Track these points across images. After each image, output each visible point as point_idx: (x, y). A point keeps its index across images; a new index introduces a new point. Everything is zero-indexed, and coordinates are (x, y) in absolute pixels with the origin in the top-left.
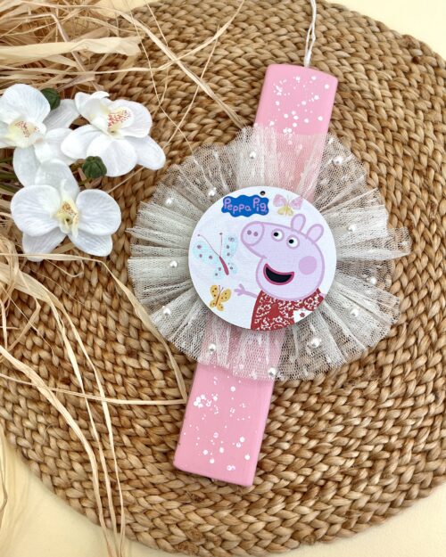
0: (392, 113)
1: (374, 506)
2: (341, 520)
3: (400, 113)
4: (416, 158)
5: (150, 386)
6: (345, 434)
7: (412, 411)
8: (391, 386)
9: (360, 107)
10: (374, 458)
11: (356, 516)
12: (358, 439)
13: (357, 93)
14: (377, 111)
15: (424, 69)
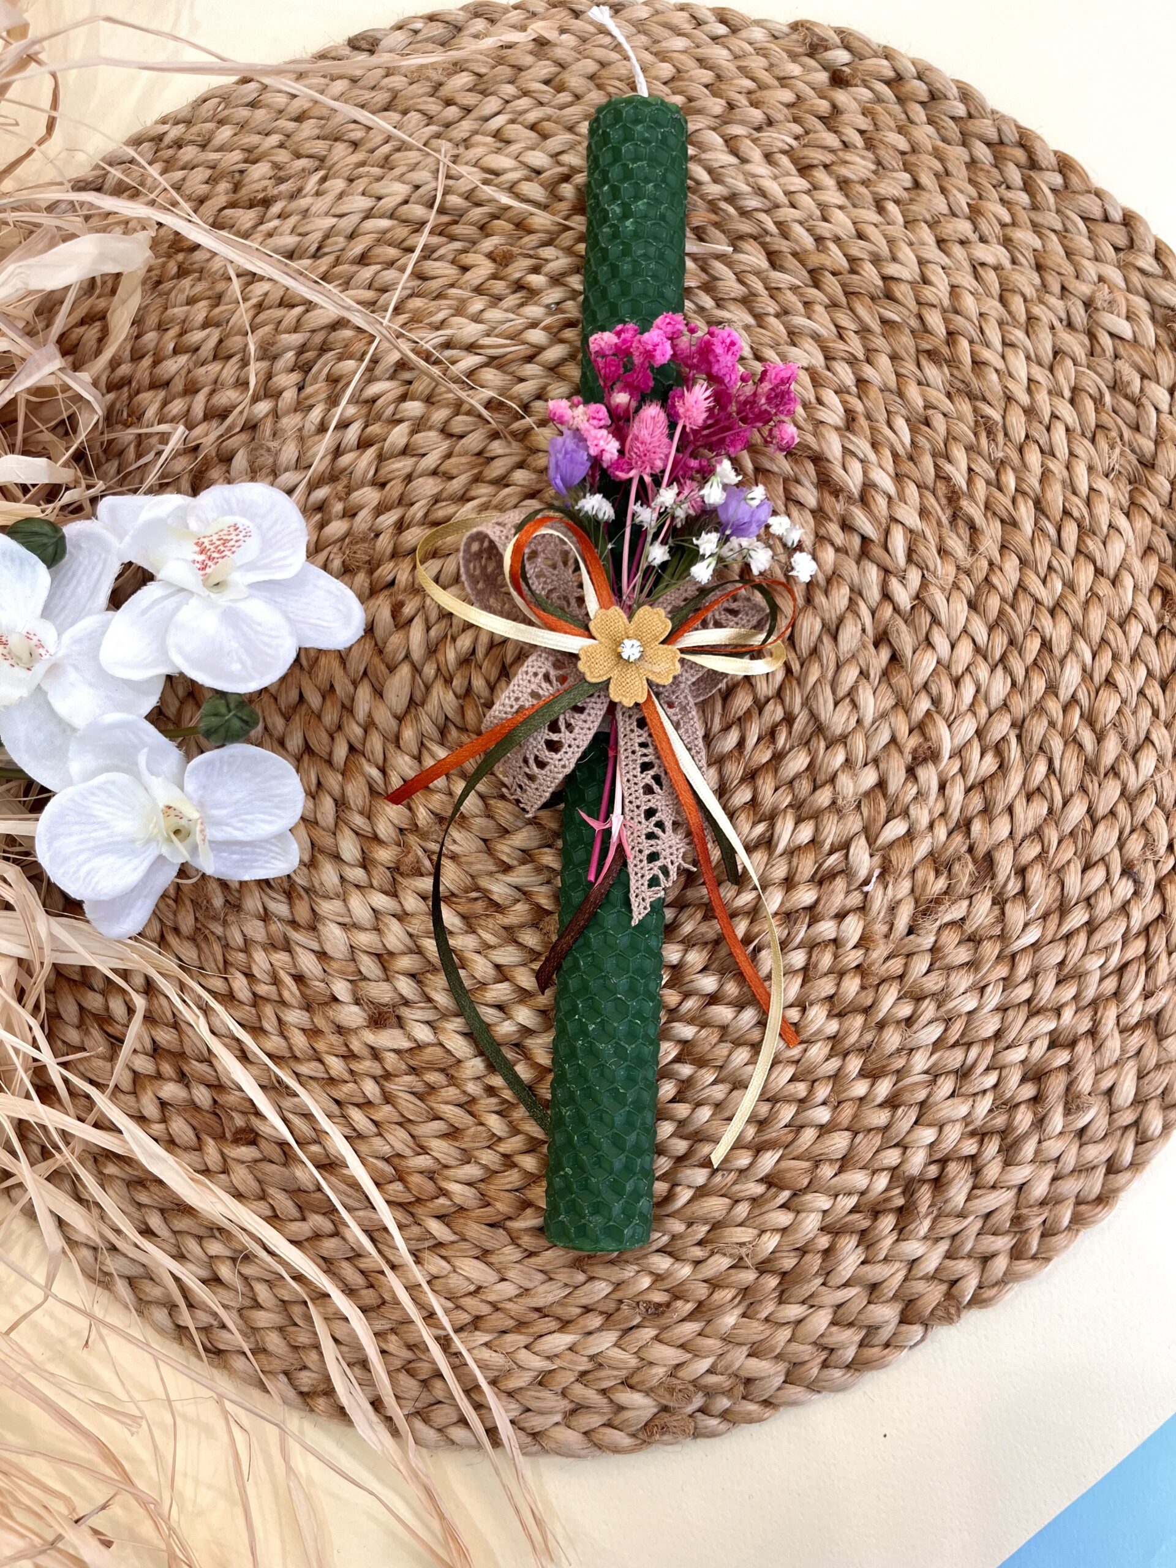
0: (824, 229)
1: (1070, 1187)
2: (1003, 1243)
3: (842, 223)
4: (914, 323)
5: (452, 1080)
6: (952, 1041)
7: (1090, 934)
8: (1023, 892)
9: (741, 238)
10: (1036, 1075)
11: (1035, 1222)
12: (985, 1041)
13: (723, 205)
14: (785, 235)
15: (865, 94)
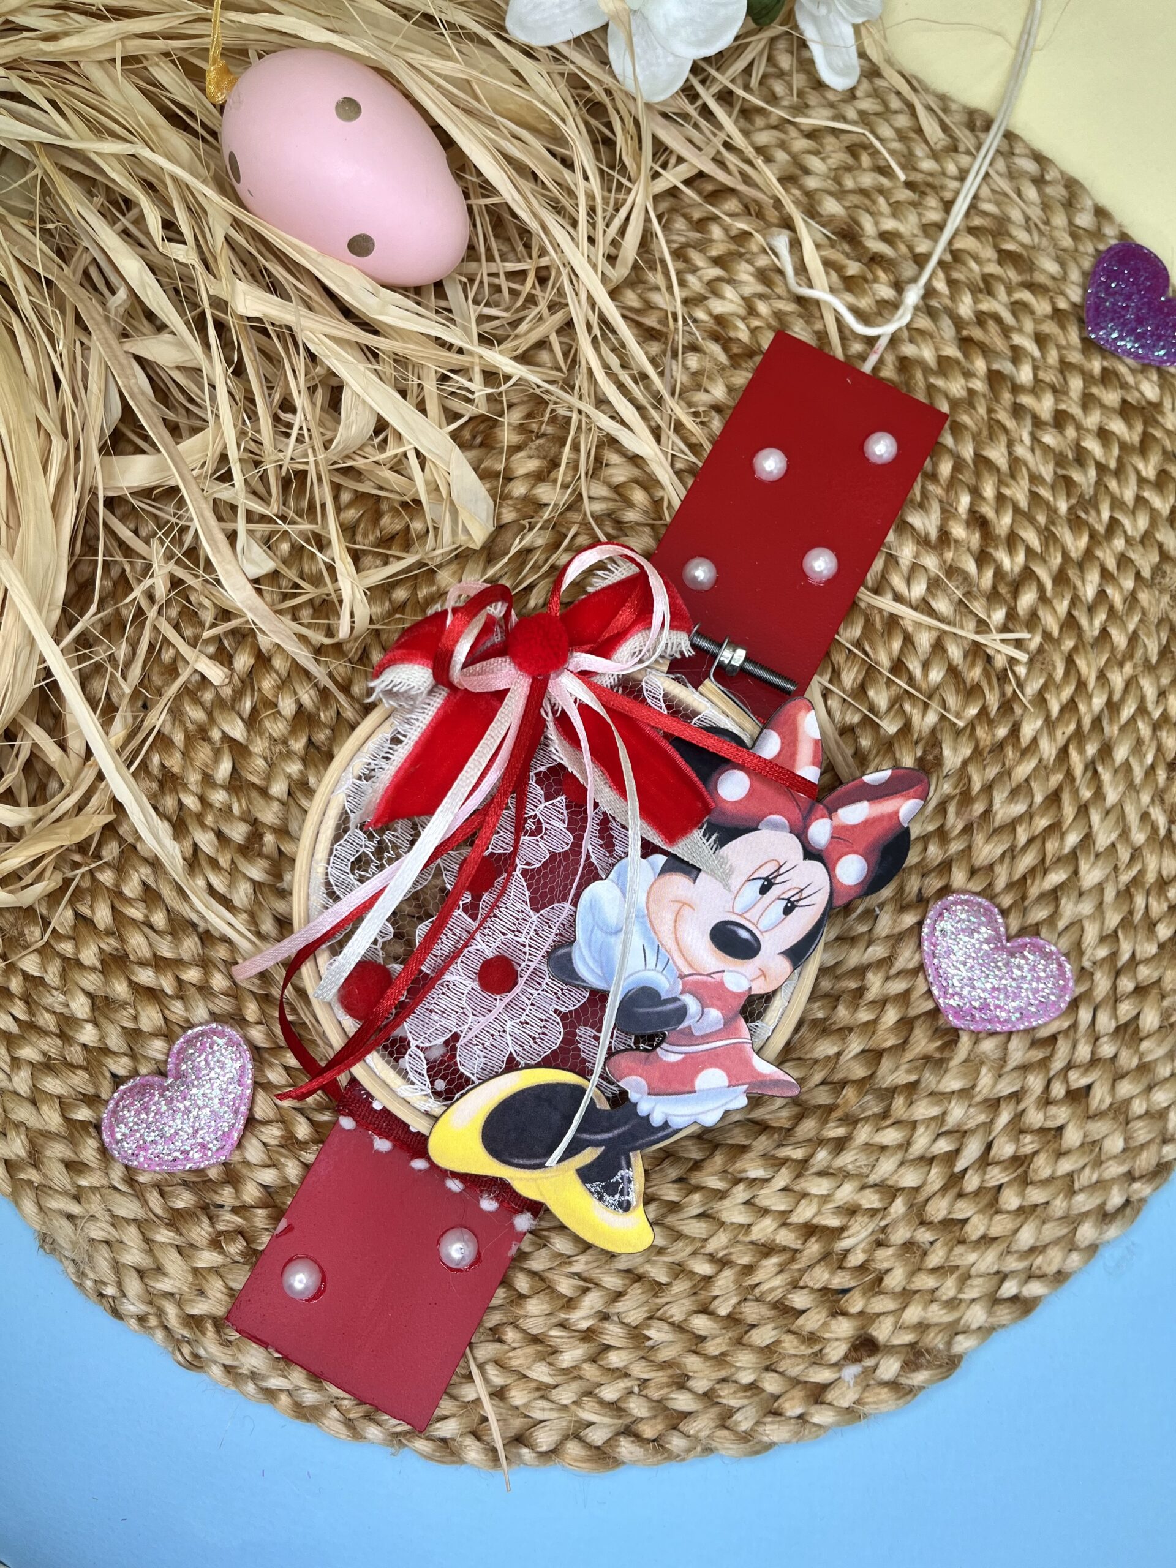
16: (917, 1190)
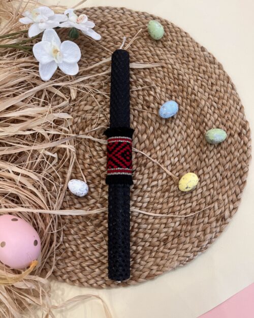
16: (218, 116)
